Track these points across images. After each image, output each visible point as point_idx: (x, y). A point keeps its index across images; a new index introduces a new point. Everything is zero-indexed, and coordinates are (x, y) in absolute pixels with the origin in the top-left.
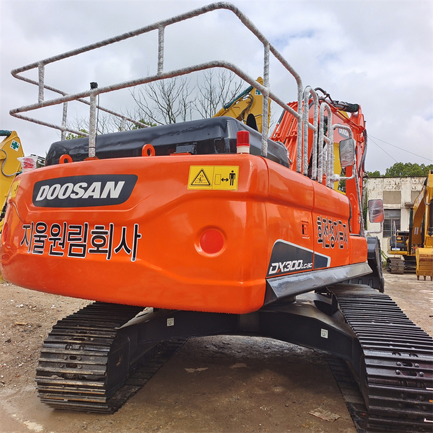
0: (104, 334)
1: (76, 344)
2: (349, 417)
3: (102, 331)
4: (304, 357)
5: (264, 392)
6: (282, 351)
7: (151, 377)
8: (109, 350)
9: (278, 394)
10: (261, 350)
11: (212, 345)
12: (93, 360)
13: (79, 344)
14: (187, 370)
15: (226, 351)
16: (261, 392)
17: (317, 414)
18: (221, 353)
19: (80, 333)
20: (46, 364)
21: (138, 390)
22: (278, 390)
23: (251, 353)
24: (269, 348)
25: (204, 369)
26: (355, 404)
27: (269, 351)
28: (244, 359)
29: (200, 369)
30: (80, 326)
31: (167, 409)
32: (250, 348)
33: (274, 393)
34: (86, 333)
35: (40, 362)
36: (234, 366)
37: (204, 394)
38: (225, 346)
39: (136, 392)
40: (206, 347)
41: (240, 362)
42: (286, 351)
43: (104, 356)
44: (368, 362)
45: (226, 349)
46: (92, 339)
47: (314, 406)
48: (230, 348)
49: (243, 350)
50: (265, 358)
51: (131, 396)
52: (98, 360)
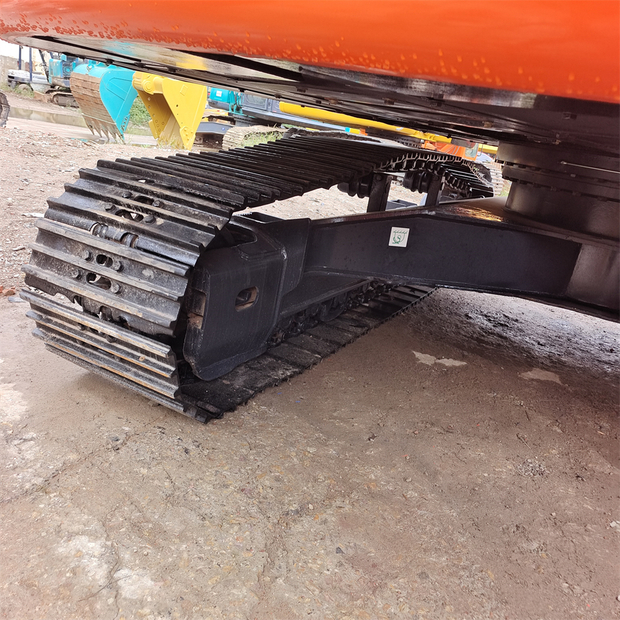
0: (195, 216)
1: (117, 224)
3: (191, 205)
5: (617, 471)
7: (333, 352)
8: (193, 262)
10: (594, 351)
11: (482, 313)
12: (149, 279)
13: (123, 226)
14: (418, 355)
15: (510, 334)
16: (607, 468)
18: (500, 336)
19: (140, 199)
20: (45, 260)
21: (291, 376)
23: (569, 353)
24: (612, 351)
25: (457, 363)
27: (613, 357)
28: (554, 364)
29: (448, 362)
30: (148, 182)
31: (344, 449)
32: (566, 341)
34: (151, 202)
35: (35, 253)
36: (531, 374)
37: (449, 430)
38: (507, 322)
39: (285, 380)
40: (467, 315)
41: (544, 368)
43: (176, 275)
45: (511, 329)
46: (160, 221)
48: (521, 330)
49: (551, 341)
50: (606, 373)
51: (269, 385)
52: (162, 282)
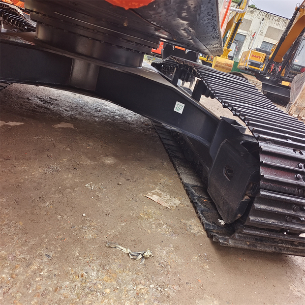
2: (188, 202)
4: (135, 126)
5: (93, 163)
6: (113, 117)
9: (109, 167)
10: (92, 112)
11: (37, 97)
16: (89, 162)
17: (155, 198)
18: (46, 108)
22: (109, 161)
23: (80, 114)
24: (100, 111)
25: (18, 124)
26: (193, 186)
27: (100, 114)
28: (72, 119)
29: (12, 124)
32: (80, 108)
33: (104, 165)
36: (59, 125)
37: (8, 159)
38: (51, 101)
40: (28, 99)
41: (67, 122)
42: (117, 117)
44: (264, 159)
45: (52, 104)
47: (151, 186)
48: (58, 104)
49: (72, 109)
50: (95, 121)
